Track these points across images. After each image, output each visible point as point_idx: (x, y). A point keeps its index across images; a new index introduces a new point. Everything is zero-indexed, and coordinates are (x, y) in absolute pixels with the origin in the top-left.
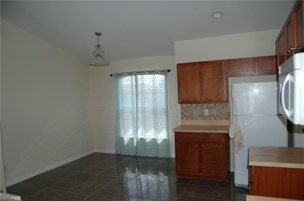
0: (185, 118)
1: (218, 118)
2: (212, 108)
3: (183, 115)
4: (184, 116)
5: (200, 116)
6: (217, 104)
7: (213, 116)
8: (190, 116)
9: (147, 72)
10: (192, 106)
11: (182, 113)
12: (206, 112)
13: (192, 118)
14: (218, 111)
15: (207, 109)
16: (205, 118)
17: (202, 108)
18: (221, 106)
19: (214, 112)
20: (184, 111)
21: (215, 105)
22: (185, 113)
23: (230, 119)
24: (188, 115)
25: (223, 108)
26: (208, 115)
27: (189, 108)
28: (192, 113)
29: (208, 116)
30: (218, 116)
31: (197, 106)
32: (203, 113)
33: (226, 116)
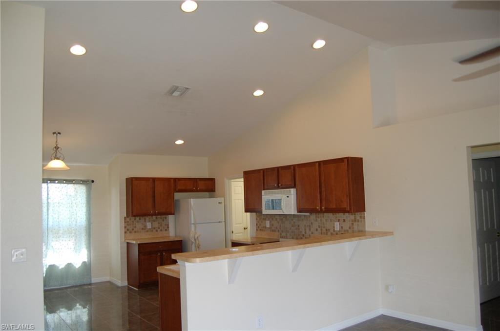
0: (128, 232)
1: (159, 230)
2: (154, 221)
3: (126, 229)
4: (128, 230)
5: (142, 229)
6: (158, 217)
7: (154, 228)
8: (133, 229)
9: (64, 180)
10: (135, 219)
11: (125, 227)
12: (149, 225)
13: (135, 232)
14: (159, 223)
15: (149, 221)
16: (147, 231)
17: (145, 221)
18: (161, 218)
19: (156, 225)
20: (128, 225)
21: (156, 218)
22: (128, 227)
23: (168, 230)
24: (131, 229)
25: (163, 220)
26: (150, 227)
27: (133, 222)
28: (135, 227)
29: (150, 229)
30: (159, 228)
31: (140, 219)
32: (145, 226)
33: (166, 228)
